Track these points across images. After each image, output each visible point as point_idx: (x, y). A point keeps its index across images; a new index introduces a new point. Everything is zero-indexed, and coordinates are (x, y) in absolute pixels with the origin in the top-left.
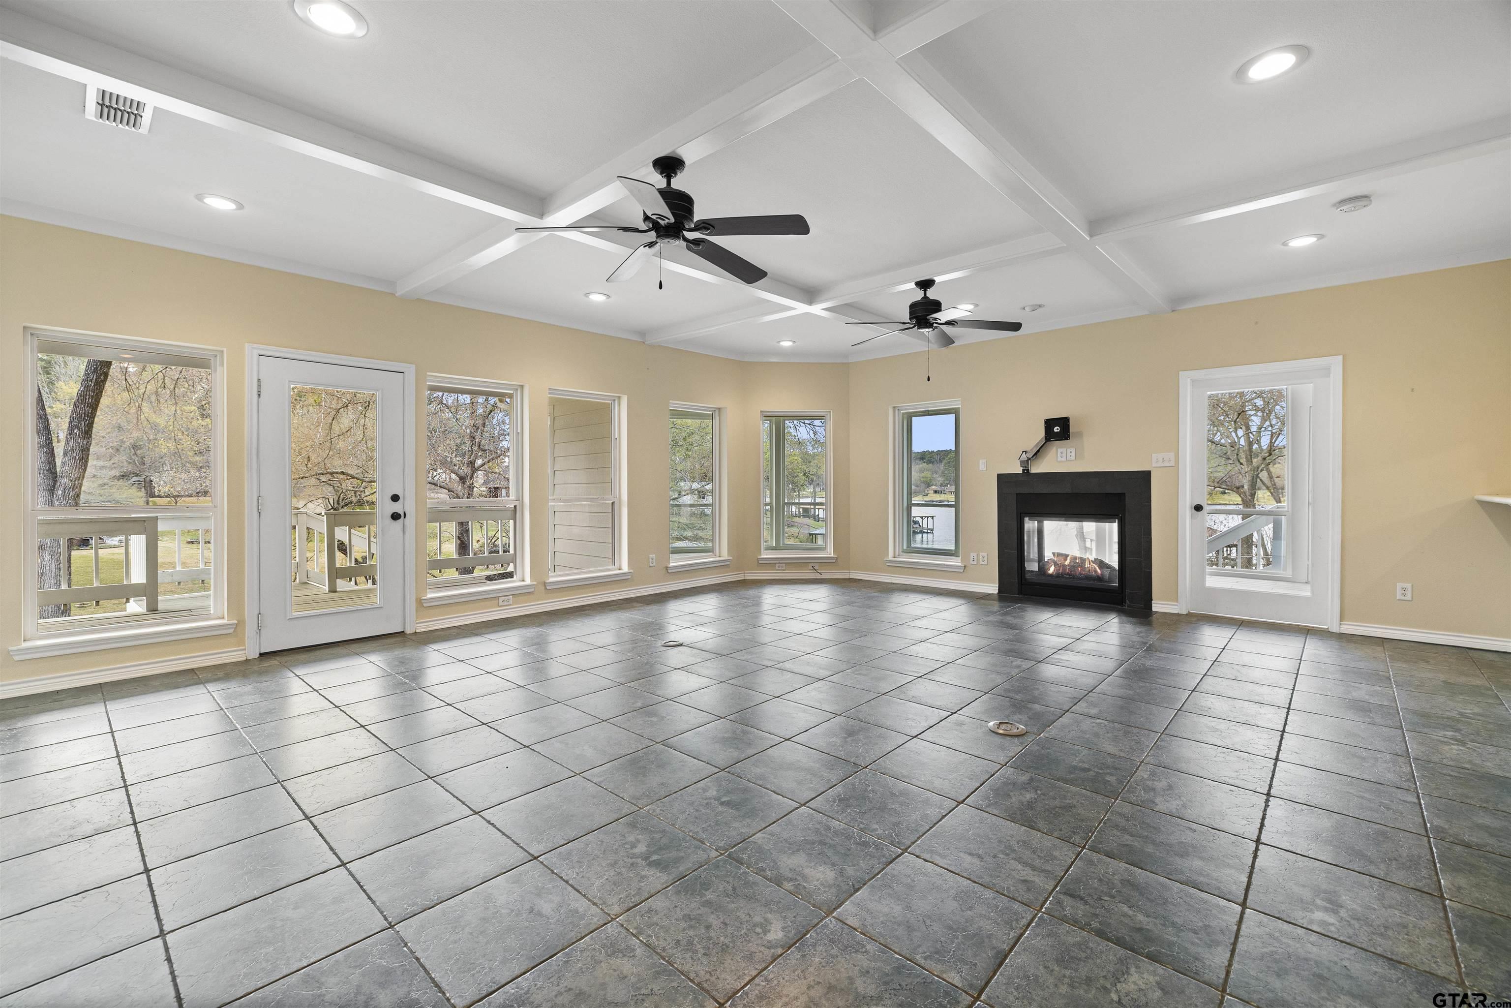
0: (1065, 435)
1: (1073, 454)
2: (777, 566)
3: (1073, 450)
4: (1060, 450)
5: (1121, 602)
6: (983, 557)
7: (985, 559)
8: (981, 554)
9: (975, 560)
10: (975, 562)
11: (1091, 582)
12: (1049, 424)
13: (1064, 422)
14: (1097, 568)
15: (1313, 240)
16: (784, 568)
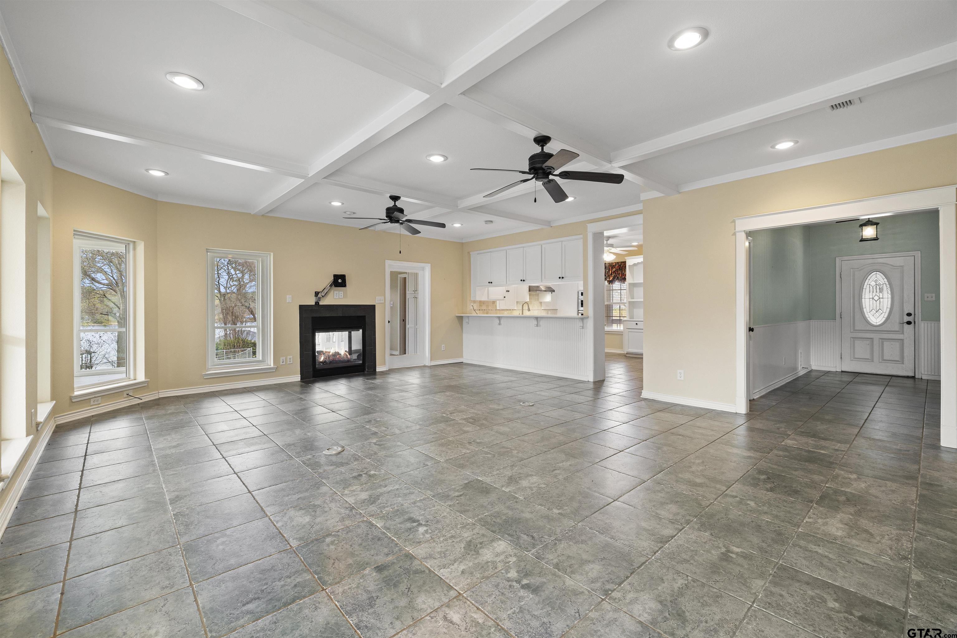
0: (343, 284)
1: (342, 295)
2: (92, 402)
3: (342, 293)
4: (335, 292)
5: (363, 370)
6: (290, 359)
7: (292, 360)
8: (288, 357)
9: (284, 362)
10: (284, 363)
11: (346, 364)
12: (336, 277)
13: (343, 277)
14: (348, 354)
15: (460, 225)
16: (99, 402)
